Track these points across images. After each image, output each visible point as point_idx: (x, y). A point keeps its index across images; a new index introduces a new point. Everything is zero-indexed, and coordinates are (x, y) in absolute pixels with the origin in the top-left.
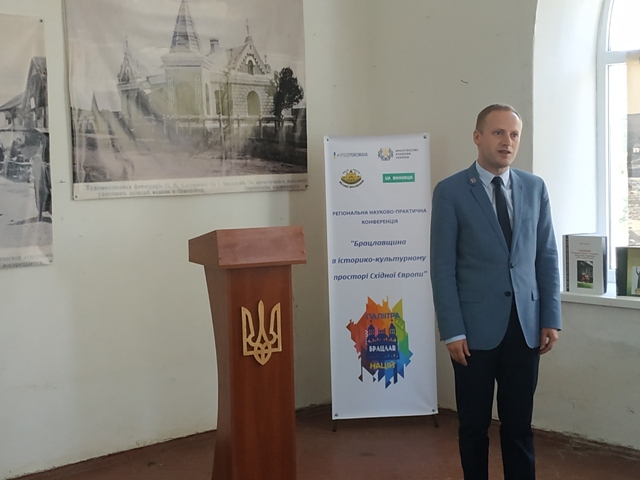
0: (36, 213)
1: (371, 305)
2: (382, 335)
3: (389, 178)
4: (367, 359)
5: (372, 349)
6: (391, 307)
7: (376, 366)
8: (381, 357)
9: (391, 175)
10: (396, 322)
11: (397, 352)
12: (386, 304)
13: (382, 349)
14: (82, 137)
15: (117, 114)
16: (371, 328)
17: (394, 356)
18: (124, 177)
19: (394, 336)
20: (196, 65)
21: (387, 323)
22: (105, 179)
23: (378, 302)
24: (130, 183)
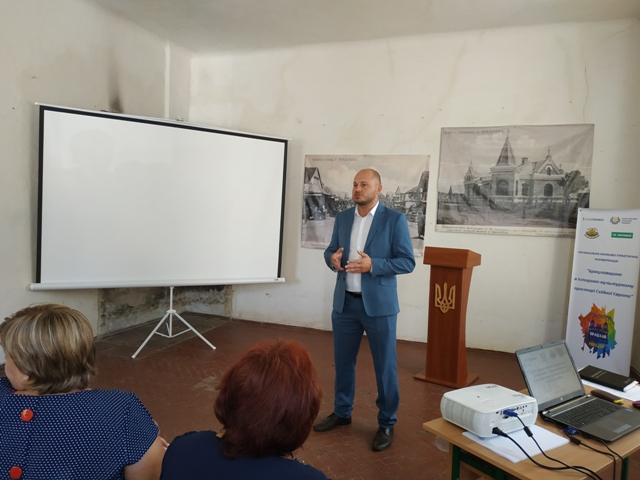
0: (417, 235)
1: (594, 308)
2: (599, 327)
3: (615, 235)
4: (588, 339)
5: (592, 334)
6: (607, 312)
7: (593, 344)
8: (597, 340)
9: (617, 233)
10: (608, 322)
11: (606, 339)
12: (604, 310)
13: (597, 335)
14: (443, 205)
15: (462, 195)
16: (593, 322)
17: (605, 341)
18: (462, 223)
19: (606, 330)
20: (512, 172)
21: (603, 321)
22: (452, 223)
23: (599, 307)
24: (466, 226)
